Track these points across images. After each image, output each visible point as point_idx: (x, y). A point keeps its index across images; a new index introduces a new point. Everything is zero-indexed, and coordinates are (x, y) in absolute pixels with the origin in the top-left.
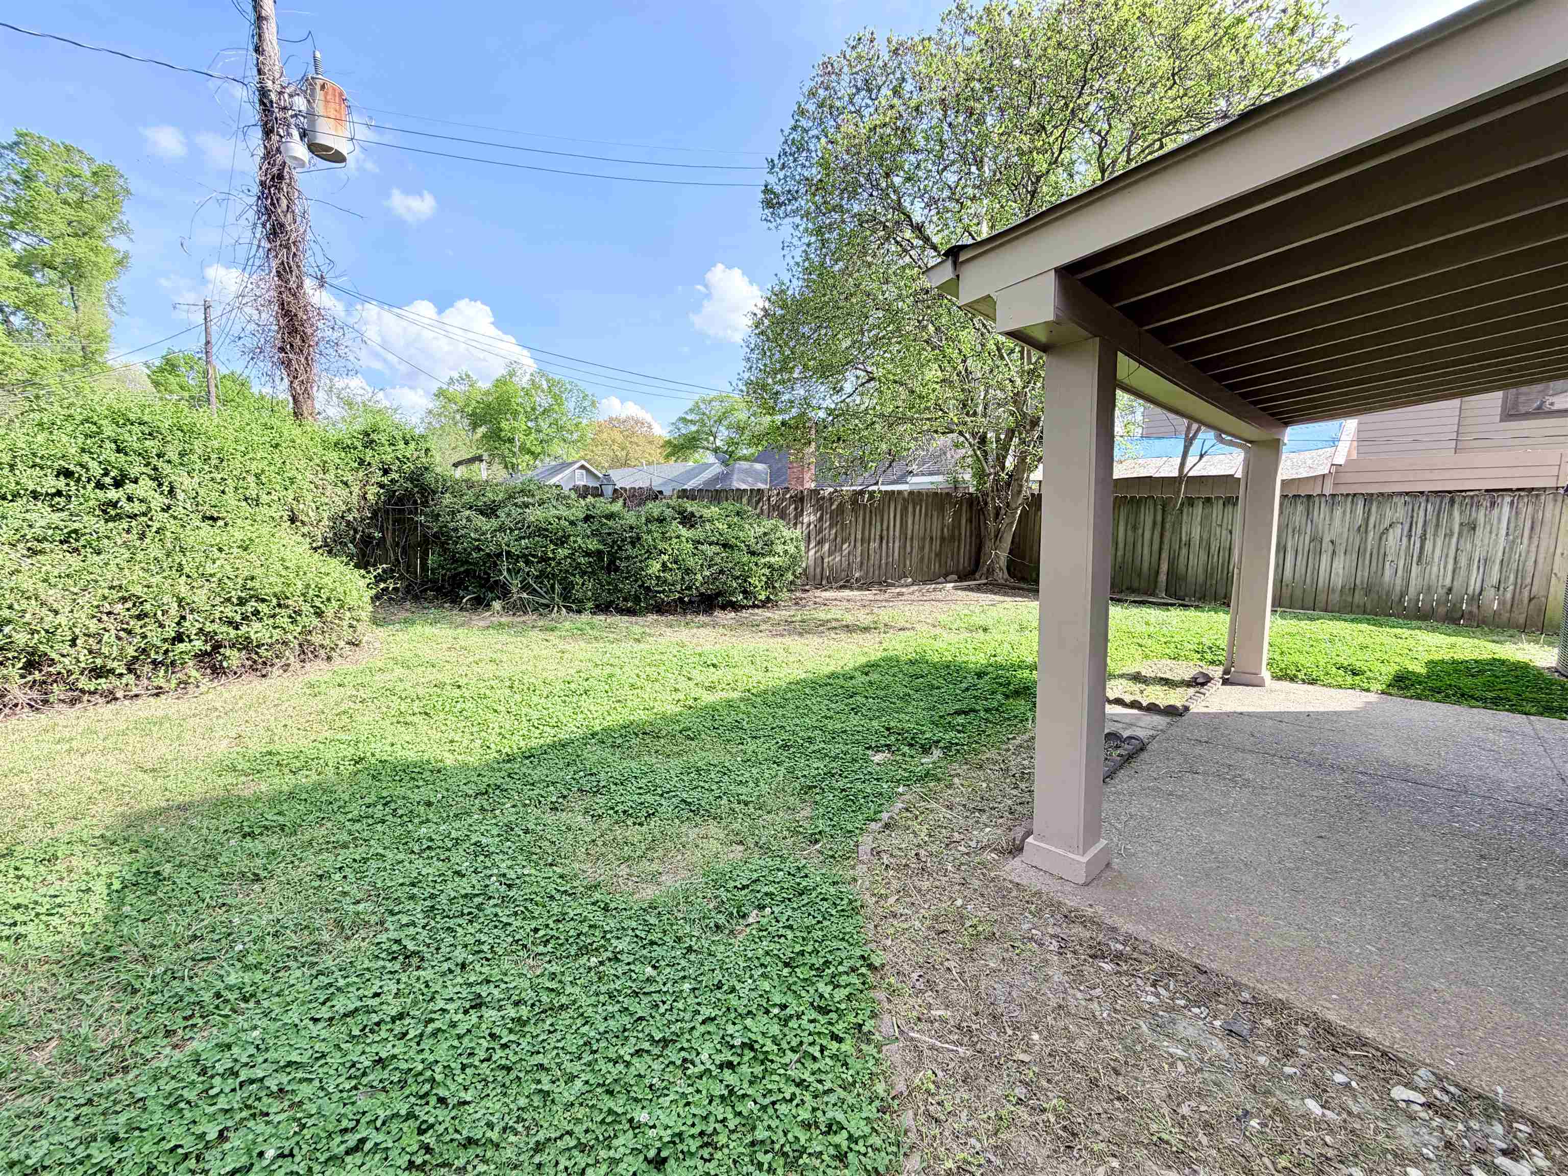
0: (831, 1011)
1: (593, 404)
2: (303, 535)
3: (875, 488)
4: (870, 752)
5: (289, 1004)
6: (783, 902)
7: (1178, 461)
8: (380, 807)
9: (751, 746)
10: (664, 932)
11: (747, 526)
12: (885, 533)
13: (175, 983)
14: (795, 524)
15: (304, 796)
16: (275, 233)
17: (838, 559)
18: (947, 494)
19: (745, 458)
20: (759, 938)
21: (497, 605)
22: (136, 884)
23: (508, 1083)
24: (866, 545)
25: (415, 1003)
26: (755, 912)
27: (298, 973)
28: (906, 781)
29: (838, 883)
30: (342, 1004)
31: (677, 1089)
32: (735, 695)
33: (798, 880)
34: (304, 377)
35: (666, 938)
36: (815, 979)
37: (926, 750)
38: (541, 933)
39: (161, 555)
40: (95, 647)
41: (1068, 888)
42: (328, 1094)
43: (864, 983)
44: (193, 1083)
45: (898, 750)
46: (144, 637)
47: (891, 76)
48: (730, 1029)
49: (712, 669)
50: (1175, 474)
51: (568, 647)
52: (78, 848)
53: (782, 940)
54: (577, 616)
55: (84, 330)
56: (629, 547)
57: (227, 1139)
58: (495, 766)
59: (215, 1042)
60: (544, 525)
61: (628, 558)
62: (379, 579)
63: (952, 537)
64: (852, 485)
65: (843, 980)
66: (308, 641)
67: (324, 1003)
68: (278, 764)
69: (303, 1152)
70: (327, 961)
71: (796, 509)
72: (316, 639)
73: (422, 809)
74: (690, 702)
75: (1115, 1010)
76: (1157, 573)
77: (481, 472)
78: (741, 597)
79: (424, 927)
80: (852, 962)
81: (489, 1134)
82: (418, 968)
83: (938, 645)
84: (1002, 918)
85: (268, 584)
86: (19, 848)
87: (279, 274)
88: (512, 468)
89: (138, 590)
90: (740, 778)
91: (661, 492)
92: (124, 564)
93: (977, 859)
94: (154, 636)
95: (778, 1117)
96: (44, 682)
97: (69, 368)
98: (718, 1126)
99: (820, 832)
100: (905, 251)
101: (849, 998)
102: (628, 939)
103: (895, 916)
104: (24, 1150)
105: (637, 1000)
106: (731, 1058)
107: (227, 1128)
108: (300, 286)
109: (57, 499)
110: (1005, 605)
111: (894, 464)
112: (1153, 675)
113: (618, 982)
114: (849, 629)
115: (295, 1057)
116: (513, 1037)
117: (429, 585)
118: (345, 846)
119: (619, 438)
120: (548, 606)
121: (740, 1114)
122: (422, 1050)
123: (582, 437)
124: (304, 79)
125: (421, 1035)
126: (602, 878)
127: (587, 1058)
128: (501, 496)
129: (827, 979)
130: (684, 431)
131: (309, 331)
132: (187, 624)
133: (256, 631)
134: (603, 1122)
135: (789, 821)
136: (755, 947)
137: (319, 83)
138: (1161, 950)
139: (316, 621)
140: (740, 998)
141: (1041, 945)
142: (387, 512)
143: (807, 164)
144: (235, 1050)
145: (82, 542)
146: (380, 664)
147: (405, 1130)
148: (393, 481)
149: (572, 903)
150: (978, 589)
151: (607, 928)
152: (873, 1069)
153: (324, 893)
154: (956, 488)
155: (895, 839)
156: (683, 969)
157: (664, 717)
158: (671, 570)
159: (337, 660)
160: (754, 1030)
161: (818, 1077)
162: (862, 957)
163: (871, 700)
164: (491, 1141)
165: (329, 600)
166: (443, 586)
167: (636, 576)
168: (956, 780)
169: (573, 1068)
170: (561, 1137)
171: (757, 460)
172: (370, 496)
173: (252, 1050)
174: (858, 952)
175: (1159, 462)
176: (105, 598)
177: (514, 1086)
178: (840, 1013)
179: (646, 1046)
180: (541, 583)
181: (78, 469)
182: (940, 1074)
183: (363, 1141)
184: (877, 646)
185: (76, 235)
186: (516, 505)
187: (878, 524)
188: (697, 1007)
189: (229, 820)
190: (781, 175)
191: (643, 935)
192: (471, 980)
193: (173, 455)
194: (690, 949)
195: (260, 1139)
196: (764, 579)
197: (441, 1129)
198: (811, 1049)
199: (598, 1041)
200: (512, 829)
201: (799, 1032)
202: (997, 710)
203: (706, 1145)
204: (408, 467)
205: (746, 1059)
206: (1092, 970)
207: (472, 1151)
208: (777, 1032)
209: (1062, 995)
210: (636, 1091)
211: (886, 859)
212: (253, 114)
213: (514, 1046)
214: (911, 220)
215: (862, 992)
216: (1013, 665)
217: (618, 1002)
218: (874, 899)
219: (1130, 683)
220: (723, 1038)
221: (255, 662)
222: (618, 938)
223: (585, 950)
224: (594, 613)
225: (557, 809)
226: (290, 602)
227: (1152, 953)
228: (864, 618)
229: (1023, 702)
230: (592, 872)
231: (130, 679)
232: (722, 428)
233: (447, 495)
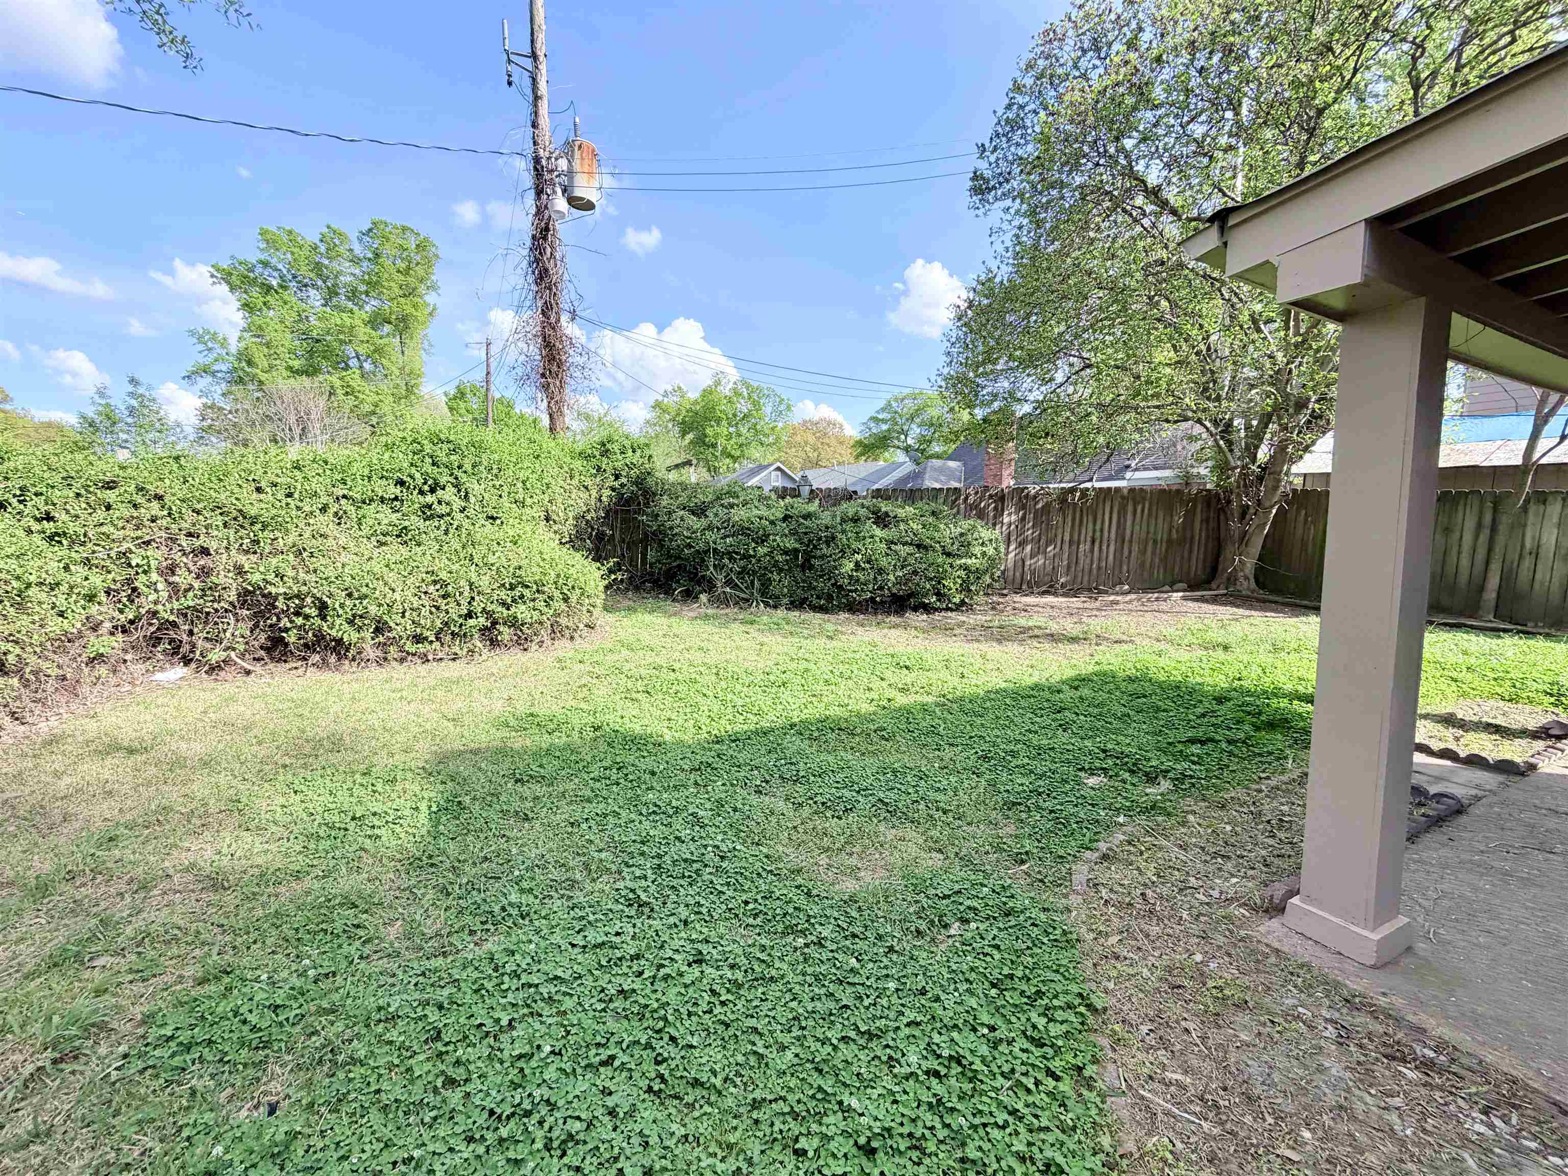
0: (1045, 1045)
1: (789, 408)
2: (555, 532)
3: (1088, 485)
4: (1082, 774)
5: (553, 927)
6: (987, 919)
7: (1524, 444)
8: (614, 771)
9: (948, 753)
10: (866, 927)
11: (942, 526)
12: (1098, 534)
13: (474, 893)
14: (994, 525)
15: (558, 754)
16: (541, 278)
17: (1041, 562)
18: (1178, 491)
19: (938, 456)
20: (963, 952)
21: (703, 597)
22: (446, 809)
23: (727, 1038)
24: (1074, 547)
25: (648, 947)
26: (957, 924)
27: (559, 903)
28: (1128, 811)
29: (1048, 910)
30: (595, 937)
31: (884, 1084)
32: (930, 699)
33: (1004, 899)
34: (558, 398)
35: (868, 934)
36: (1026, 1007)
37: (1151, 778)
38: (751, 906)
39: (459, 548)
40: (416, 619)
41: (1349, 967)
42: (584, 1010)
43: (1082, 1024)
44: (490, 976)
45: (1117, 775)
46: (447, 613)
47: (1125, 29)
48: (936, 1038)
49: (905, 671)
50: (1518, 461)
51: (765, 639)
52: (409, 775)
53: (988, 959)
54: (773, 611)
55: (407, 370)
56: (824, 546)
57: (514, 1028)
58: (706, 745)
59: (504, 946)
60: (747, 525)
61: (823, 557)
62: (611, 571)
63: (1181, 541)
64: (1061, 482)
65: (1059, 1015)
66: (557, 622)
67: (578, 932)
68: (538, 725)
69: (569, 1054)
70: (579, 897)
71: (995, 508)
72: (563, 621)
73: (648, 776)
74: (884, 703)
75: (1424, 1130)
76: (1481, 588)
77: (692, 475)
78: (934, 599)
79: (653, 882)
80: (1069, 998)
81: (713, 1080)
82: (649, 917)
83: (1162, 662)
84: (1256, 986)
85: (531, 574)
86: (374, 770)
87: (543, 312)
88: (713, 470)
89: (443, 575)
90: (938, 785)
91: (855, 492)
92: (436, 555)
93: (1222, 912)
94: (454, 614)
95: (989, 1140)
96: (385, 644)
97: (398, 399)
98: (927, 1132)
99: (1027, 853)
100: (1136, 221)
101: (1067, 1035)
102: (831, 927)
103: (1117, 958)
104: (386, 1000)
105: (841, 988)
106: (938, 1068)
107: (513, 1019)
108: (558, 320)
109: (395, 503)
110: (1252, 620)
111: (1112, 459)
112: (1475, 719)
113: (824, 967)
114: (1053, 638)
115: (559, 973)
116: (730, 997)
117: (647, 577)
118: (589, 801)
119: (811, 439)
120: (747, 600)
121: (948, 1126)
122: (656, 991)
123: (778, 439)
124: (567, 143)
125: (654, 977)
126: (804, 864)
127: (796, 1032)
128: (710, 497)
129: (1041, 1010)
130: (875, 431)
131: (563, 358)
132: (475, 604)
133: (521, 611)
134: (813, 1097)
135: (992, 836)
136: (959, 960)
137: (577, 143)
138: (1497, 1071)
139: (563, 606)
140: (945, 1009)
141: (1311, 1027)
142: (616, 512)
143: (1022, 141)
144: (518, 957)
145: (410, 537)
146: (610, 646)
147: (645, 1057)
148: (623, 485)
149: (777, 883)
150: (1214, 600)
151: (811, 913)
152: (1097, 1118)
153: (575, 838)
154: (1187, 484)
155: (1114, 873)
156: (886, 967)
157: (858, 715)
158: (864, 569)
159: (578, 640)
160: (961, 1044)
161: (1034, 1112)
162: (1080, 995)
163: (1082, 717)
164: (715, 1086)
165: (573, 587)
166: (659, 579)
167: (829, 574)
168: (1191, 818)
169: (786, 1039)
170: (776, 1100)
171: (950, 458)
172: (604, 499)
173: (529, 960)
174: (1075, 988)
175: (1490, 447)
176: (423, 581)
177: (732, 1042)
178: (1058, 1051)
179: (852, 1034)
180: (743, 578)
181: (409, 479)
182: (1180, 1145)
183: (612, 1058)
184: (1087, 658)
185: (405, 295)
186: (722, 505)
187: (1090, 525)
188: (900, 1008)
189: (505, 767)
190: (993, 159)
191: (845, 925)
192: (694, 937)
193: (468, 467)
194: (891, 949)
195: (537, 1035)
196: (959, 581)
197: (673, 1064)
198: (1024, 1080)
199: (806, 1018)
200: (723, 806)
201: (1010, 1058)
202: (1244, 742)
203: (915, 1147)
204: (634, 472)
205: (953, 1072)
206: (1387, 1073)
207: (699, 1092)
208: (987, 1053)
209: (1343, 1094)
210: (845, 1076)
211: (1104, 893)
212: (528, 180)
213: (731, 1005)
214: (1146, 186)
215: (1080, 1032)
216: (1265, 692)
217: (824, 986)
218: (1092, 935)
219: (1439, 726)
220: (928, 1044)
221: (519, 637)
222: (821, 924)
223: (791, 930)
224: (789, 609)
225: (761, 792)
226: (546, 589)
227: (1483, 1071)
228: (1070, 626)
229: (1279, 737)
230: (793, 857)
231: (437, 645)
232: (914, 426)
233: (665, 497)
